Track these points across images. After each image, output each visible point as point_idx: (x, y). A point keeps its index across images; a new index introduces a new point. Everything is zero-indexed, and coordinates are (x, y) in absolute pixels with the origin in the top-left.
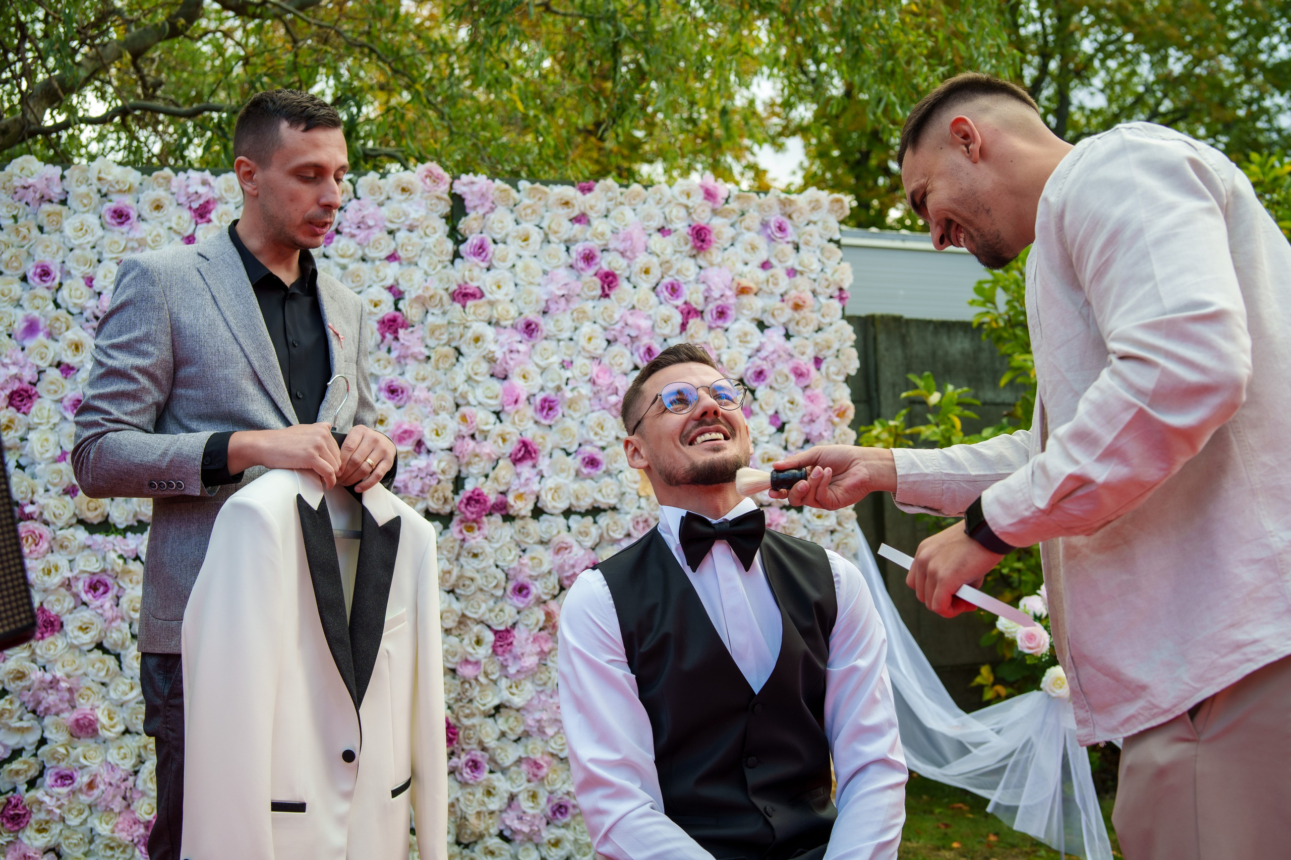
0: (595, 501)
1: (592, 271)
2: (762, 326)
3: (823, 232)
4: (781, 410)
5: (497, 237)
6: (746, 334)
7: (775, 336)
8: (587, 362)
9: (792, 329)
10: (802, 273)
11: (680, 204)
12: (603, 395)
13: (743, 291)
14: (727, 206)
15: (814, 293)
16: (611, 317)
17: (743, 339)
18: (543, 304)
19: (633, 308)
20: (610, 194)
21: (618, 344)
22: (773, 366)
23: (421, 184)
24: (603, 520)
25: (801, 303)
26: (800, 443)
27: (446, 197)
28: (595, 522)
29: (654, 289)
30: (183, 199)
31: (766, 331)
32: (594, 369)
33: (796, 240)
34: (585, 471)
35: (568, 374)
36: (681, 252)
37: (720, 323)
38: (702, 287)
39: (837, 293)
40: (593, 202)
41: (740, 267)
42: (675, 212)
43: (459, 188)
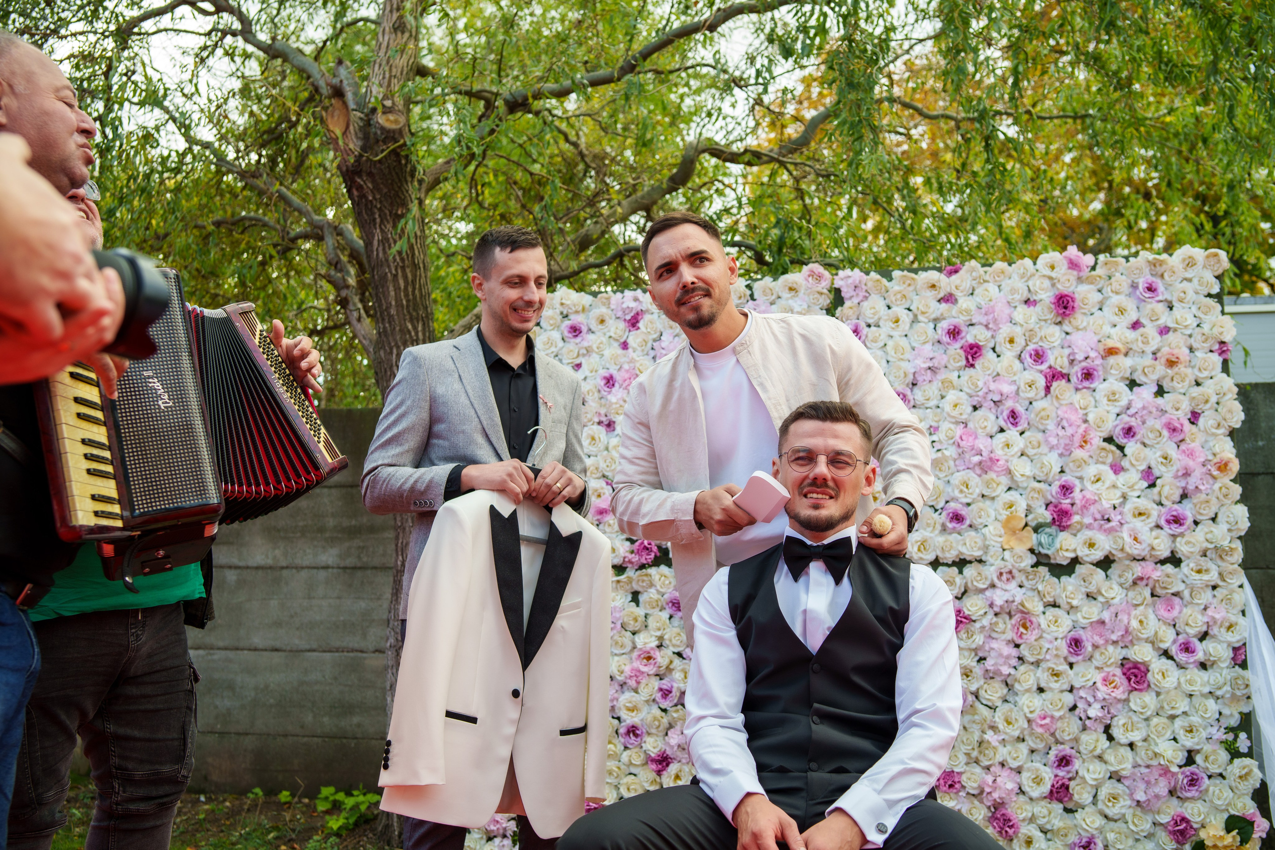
0: (961, 553)
1: (958, 345)
2: (1133, 384)
3: (1198, 288)
4: (1153, 465)
5: (870, 321)
6: (1114, 394)
7: (1146, 393)
8: (952, 426)
9: (1166, 386)
10: (1175, 330)
11: (1044, 276)
12: (967, 456)
13: (1111, 352)
14: (1093, 273)
15: (1191, 350)
16: (977, 386)
17: (1112, 397)
18: (911, 377)
19: (998, 375)
20: (974, 274)
21: (983, 409)
22: (1144, 423)
23: (804, 283)
24: (969, 571)
25: (1174, 359)
26: (1177, 497)
27: (825, 291)
28: (961, 572)
29: (1019, 357)
30: (620, 314)
31: (1135, 389)
32: (959, 431)
33: (1169, 298)
34: (950, 525)
35: (935, 438)
36: (1045, 321)
37: (1086, 384)
38: (1067, 351)
39: (1216, 347)
40: (958, 282)
41: (1107, 329)
42: (1038, 283)
43: (838, 283)
